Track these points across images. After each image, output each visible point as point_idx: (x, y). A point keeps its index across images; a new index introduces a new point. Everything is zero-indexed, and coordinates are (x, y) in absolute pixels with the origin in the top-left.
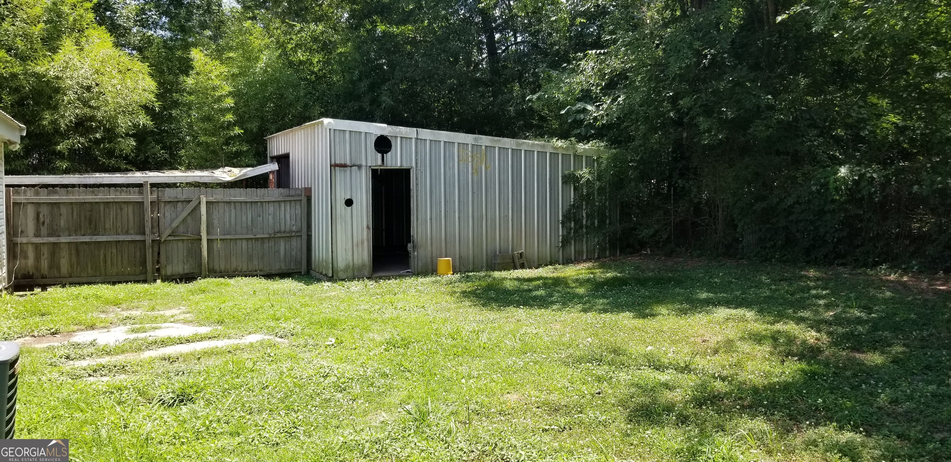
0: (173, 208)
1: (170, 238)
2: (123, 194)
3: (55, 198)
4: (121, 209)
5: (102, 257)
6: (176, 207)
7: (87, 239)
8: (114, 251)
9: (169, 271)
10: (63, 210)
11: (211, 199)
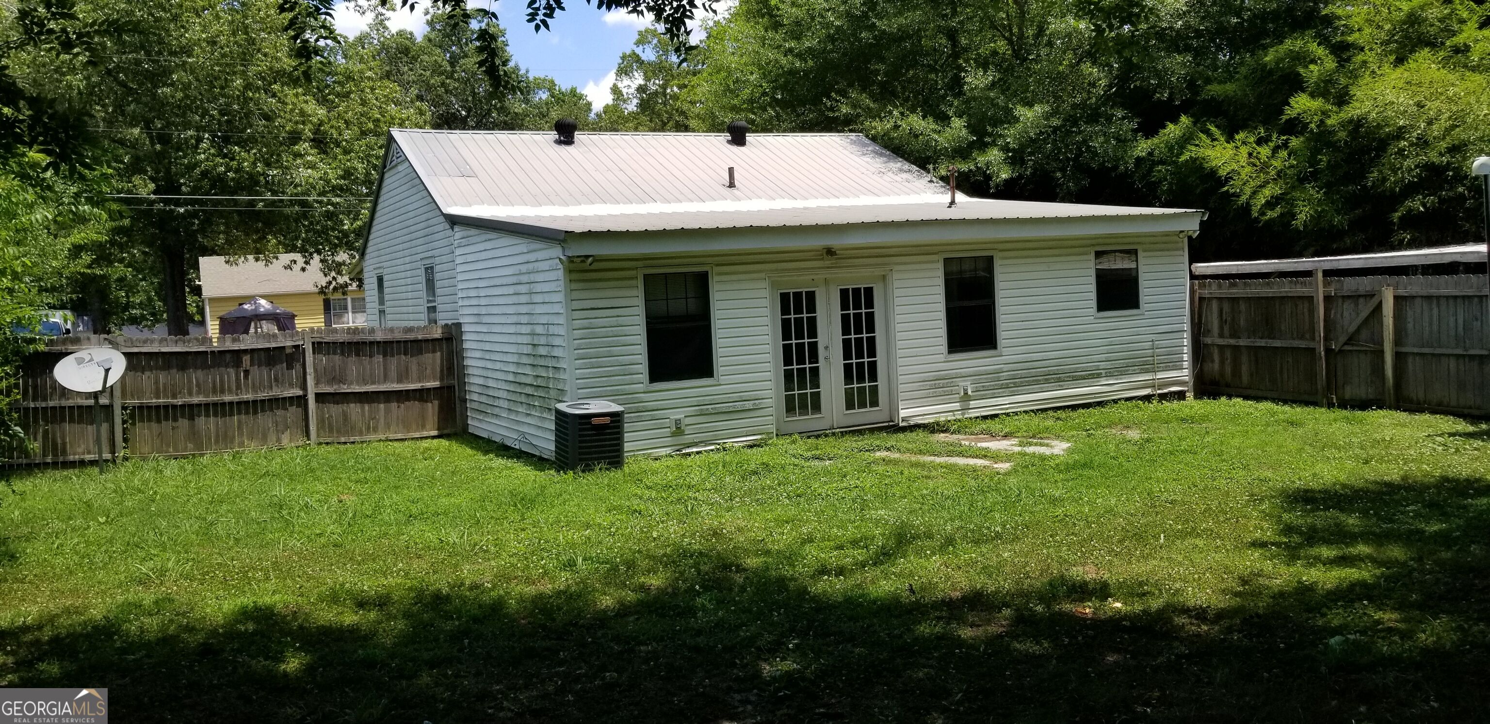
0: (1352, 305)
1: (1347, 348)
2: (1298, 286)
3: (1236, 292)
4: (1296, 306)
5: (1278, 366)
6: (1357, 305)
7: (1262, 343)
8: (1290, 360)
9: (1349, 392)
10: (1243, 307)
11: (1401, 292)
